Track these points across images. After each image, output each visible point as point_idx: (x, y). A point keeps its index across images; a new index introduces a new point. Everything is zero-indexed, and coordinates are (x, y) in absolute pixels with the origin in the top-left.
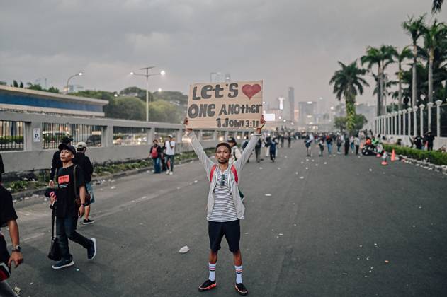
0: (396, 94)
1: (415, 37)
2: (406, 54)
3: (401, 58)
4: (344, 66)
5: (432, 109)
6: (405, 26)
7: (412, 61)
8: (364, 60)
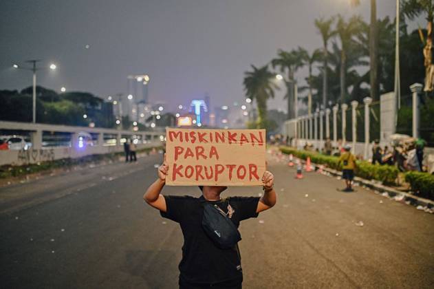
0: (306, 100)
1: (326, 38)
2: (317, 56)
3: (311, 61)
4: (255, 69)
5: (347, 112)
6: (317, 24)
7: (321, 64)
8: (275, 62)
